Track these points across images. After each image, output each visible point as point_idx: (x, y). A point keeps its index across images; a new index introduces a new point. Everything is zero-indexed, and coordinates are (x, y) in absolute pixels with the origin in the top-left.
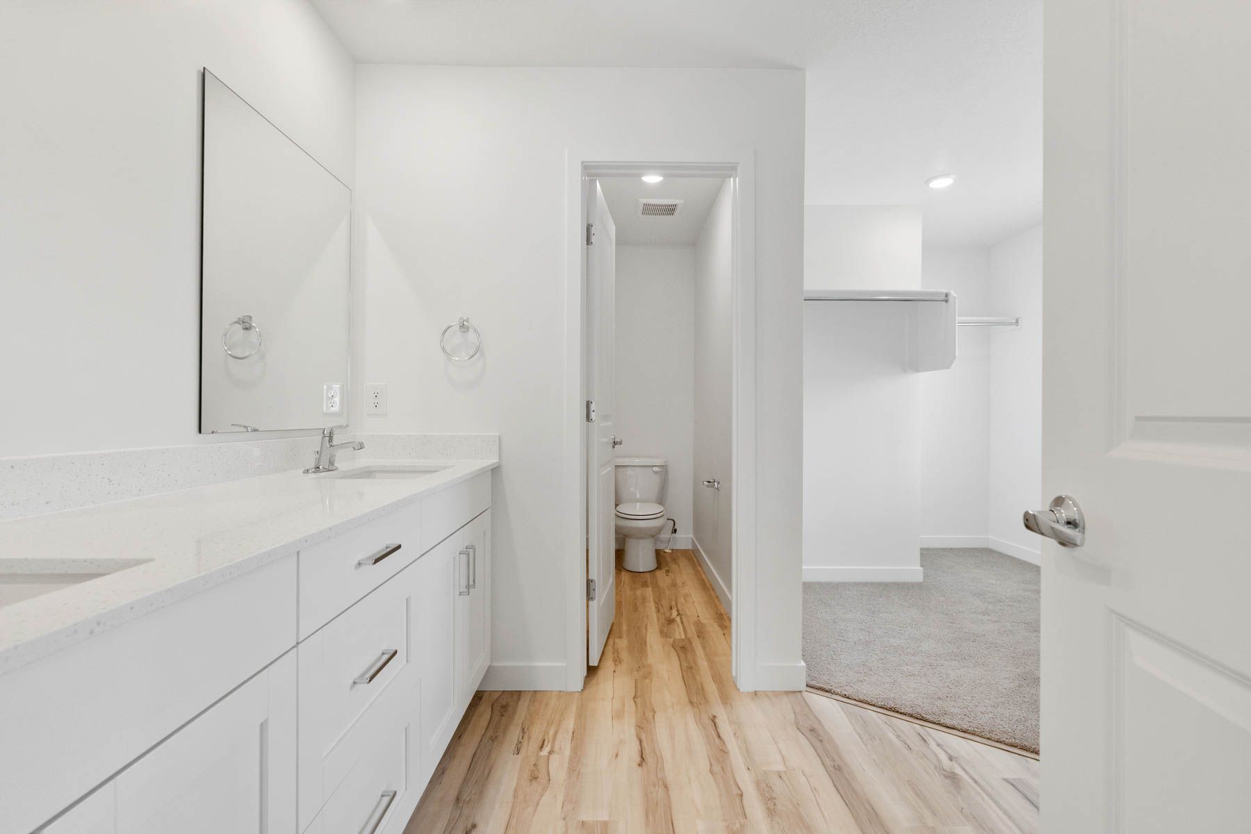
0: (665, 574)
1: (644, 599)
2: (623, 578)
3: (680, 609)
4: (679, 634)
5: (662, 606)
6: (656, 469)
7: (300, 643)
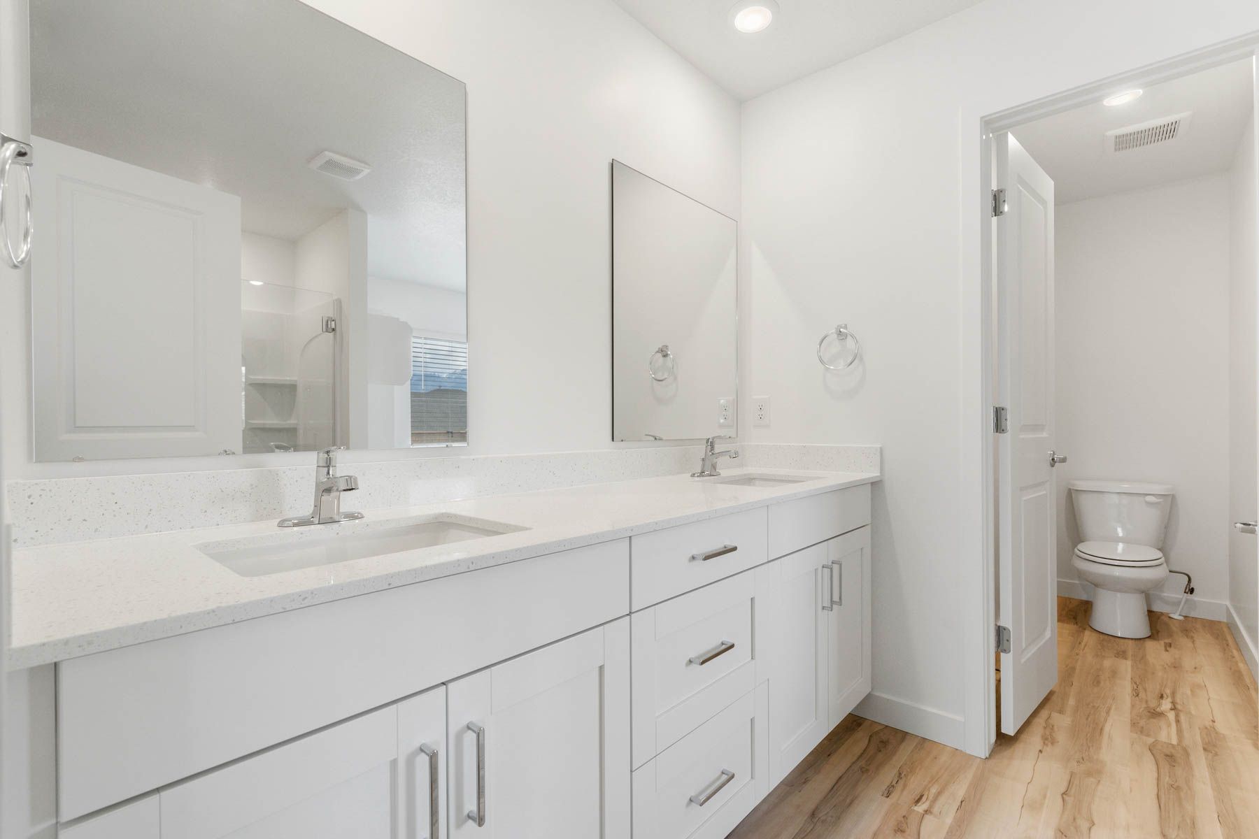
0: (1163, 648)
1: (1114, 673)
2: (1085, 639)
3: (1178, 700)
4: (1167, 734)
5: (1145, 690)
6: (1149, 499)
7: (634, 613)
